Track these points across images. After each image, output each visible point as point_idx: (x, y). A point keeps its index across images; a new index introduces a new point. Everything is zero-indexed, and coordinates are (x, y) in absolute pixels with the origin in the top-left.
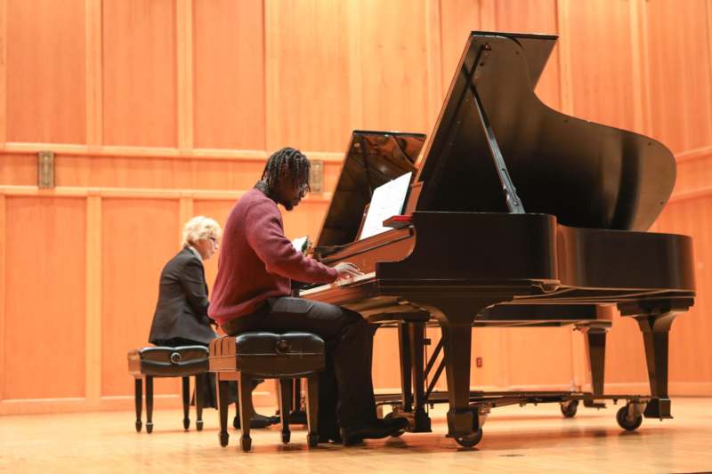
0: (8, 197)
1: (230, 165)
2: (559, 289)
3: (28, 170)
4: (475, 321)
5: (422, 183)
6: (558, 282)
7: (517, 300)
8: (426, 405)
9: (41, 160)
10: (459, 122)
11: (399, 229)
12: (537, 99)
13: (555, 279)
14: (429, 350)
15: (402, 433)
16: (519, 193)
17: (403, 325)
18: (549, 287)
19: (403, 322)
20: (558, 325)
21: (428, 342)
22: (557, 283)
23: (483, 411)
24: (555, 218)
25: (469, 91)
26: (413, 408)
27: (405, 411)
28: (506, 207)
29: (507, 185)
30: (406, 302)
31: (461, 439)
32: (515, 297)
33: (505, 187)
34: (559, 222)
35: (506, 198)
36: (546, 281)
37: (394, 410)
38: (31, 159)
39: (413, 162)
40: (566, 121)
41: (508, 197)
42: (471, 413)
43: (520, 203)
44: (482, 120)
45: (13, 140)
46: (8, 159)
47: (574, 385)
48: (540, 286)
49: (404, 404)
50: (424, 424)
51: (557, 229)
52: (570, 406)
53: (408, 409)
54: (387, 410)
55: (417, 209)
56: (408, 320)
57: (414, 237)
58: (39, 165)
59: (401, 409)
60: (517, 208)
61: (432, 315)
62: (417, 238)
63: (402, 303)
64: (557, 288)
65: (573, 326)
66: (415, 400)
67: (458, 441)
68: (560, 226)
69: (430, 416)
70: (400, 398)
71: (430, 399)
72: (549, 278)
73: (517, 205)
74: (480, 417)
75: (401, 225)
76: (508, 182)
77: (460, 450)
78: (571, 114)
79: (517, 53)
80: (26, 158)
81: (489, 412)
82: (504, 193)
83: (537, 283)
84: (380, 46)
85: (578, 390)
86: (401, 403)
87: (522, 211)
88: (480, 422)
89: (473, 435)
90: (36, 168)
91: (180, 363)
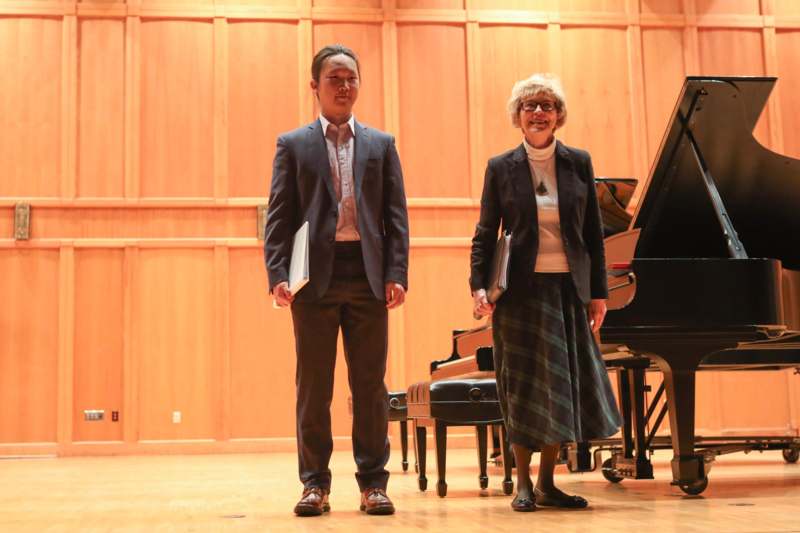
0: (231, 249)
1: (436, 213)
2: (785, 335)
3: (249, 222)
4: (700, 366)
5: (640, 229)
6: (784, 327)
7: (742, 346)
8: (647, 452)
9: (260, 213)
10: (675, 167)
11: (617, 276)
12: (756, 142)
13: (780, 324)
14: (650, 396)
15: (622, 479)
16: (741, 238)
17: (622, 371)
18: (775, 333)
19: (622, 368)
20: (777, 368)
21: (649, 388)
22: (783, 329)
23: (708, 459)
24: (779, 263)
25: (685, 136)
26: (634, 453)
27: (626, 457)
28: (727, 252)
29: (728, 229)
30: (626, 349)
31: (686, 487)
32: (740, 343)
33: (726, 232)
34: (783, 266)
35: (727, 243)
36: (771, 327)
37: (614, 456)
38: (251, 212)
39: (624, 207)
40: (787, 163)
41: (730, 242)
42: (695, 461)
43: (743, 248)
44: (699, 164)
45: (233, 194)
46: (230, 213)
47: (791, 429)
48: (765, 332)
49: (624, 450)
50: (645, 470)
51: (782, 272)
52: (792, 453)
53: (628, 455)
54: (606, 455)
55: (635, 257)
56: (627, 368)
57: (635, 284)
58: (258, 217)
59: (621, 454)
60: (739, 253)
61: (652, 361)
62: (637, 284)
63: (621, 349)
64: (782, 333)
65: (793, 370)
66: (636, 445)
67: (683, 489)
68: (785, 270)
69: (652, 462)
70: (620, 443)
71: (651, 445)
72: (775, 324)
73: (740, 250)
74: (706, 465)
75: (619, 272)
76: (728, 227)
77: (685, 498)
78: (782, 153)
79: (735, 96)
80: (246, 212)
81: (714, 459)
82: (725, 239)
83: (762, 329)
84: (582, 92)
85: (795, 435)
86: (620, 449)
87: (745, 256)
88: (706, 470)
89: (699, 483)
90: (255, 221)
91: (399, 408)
